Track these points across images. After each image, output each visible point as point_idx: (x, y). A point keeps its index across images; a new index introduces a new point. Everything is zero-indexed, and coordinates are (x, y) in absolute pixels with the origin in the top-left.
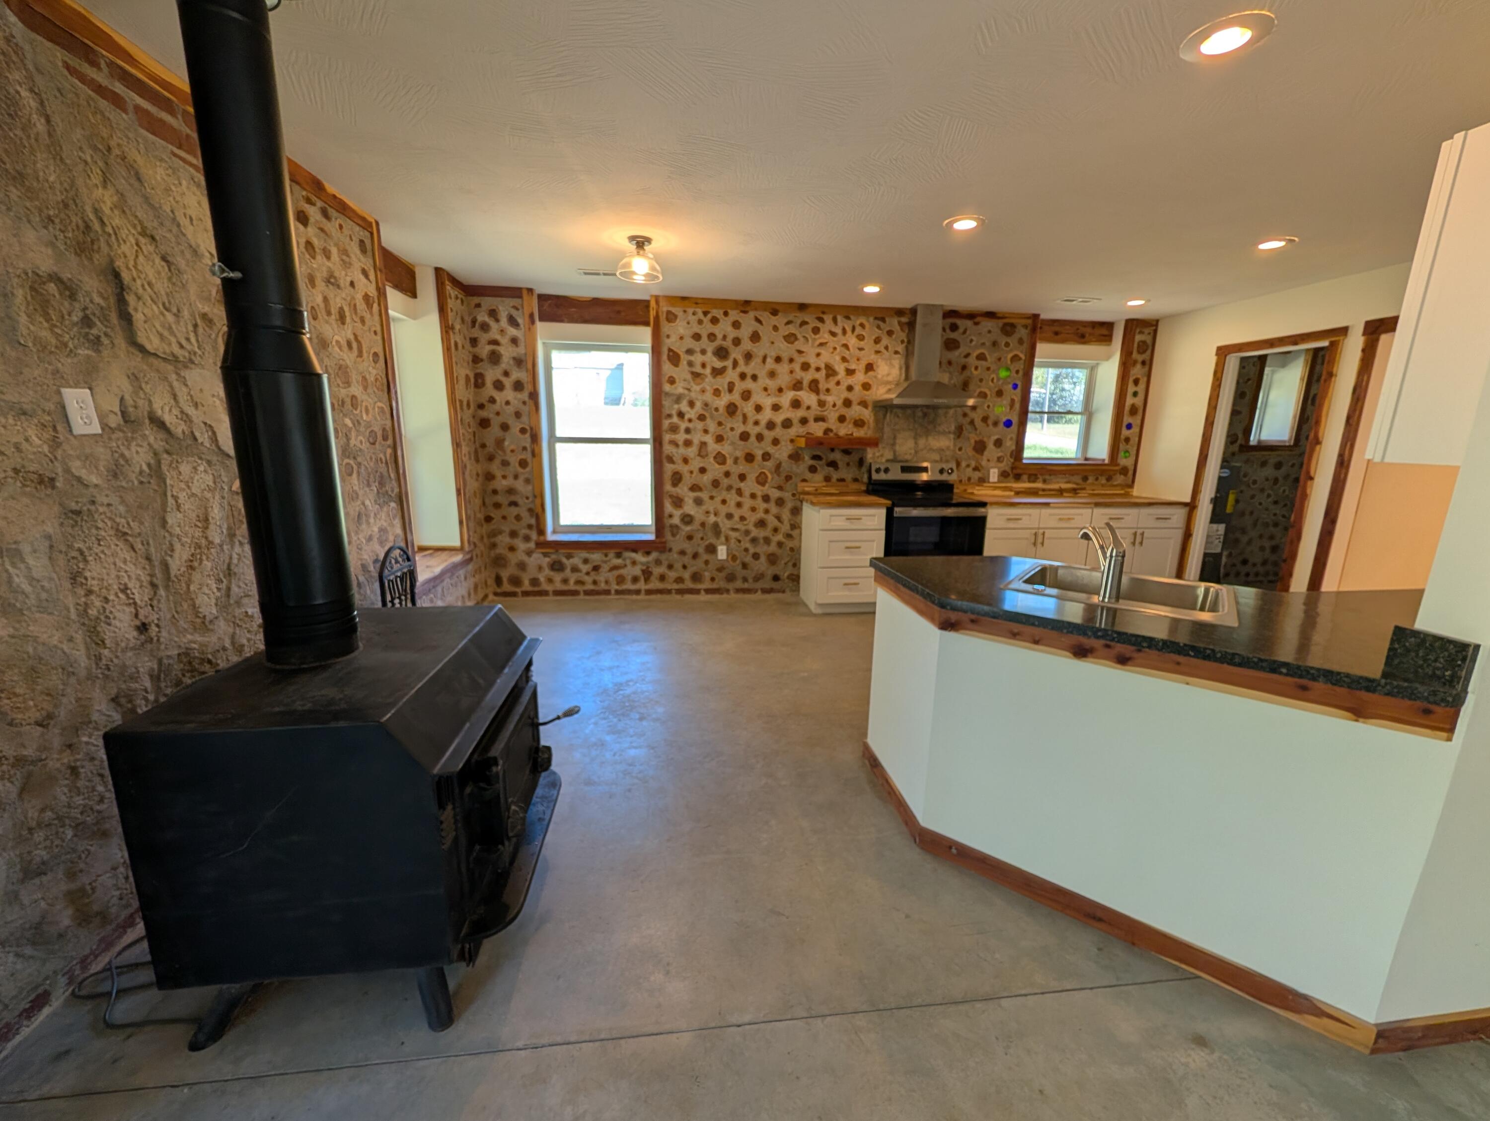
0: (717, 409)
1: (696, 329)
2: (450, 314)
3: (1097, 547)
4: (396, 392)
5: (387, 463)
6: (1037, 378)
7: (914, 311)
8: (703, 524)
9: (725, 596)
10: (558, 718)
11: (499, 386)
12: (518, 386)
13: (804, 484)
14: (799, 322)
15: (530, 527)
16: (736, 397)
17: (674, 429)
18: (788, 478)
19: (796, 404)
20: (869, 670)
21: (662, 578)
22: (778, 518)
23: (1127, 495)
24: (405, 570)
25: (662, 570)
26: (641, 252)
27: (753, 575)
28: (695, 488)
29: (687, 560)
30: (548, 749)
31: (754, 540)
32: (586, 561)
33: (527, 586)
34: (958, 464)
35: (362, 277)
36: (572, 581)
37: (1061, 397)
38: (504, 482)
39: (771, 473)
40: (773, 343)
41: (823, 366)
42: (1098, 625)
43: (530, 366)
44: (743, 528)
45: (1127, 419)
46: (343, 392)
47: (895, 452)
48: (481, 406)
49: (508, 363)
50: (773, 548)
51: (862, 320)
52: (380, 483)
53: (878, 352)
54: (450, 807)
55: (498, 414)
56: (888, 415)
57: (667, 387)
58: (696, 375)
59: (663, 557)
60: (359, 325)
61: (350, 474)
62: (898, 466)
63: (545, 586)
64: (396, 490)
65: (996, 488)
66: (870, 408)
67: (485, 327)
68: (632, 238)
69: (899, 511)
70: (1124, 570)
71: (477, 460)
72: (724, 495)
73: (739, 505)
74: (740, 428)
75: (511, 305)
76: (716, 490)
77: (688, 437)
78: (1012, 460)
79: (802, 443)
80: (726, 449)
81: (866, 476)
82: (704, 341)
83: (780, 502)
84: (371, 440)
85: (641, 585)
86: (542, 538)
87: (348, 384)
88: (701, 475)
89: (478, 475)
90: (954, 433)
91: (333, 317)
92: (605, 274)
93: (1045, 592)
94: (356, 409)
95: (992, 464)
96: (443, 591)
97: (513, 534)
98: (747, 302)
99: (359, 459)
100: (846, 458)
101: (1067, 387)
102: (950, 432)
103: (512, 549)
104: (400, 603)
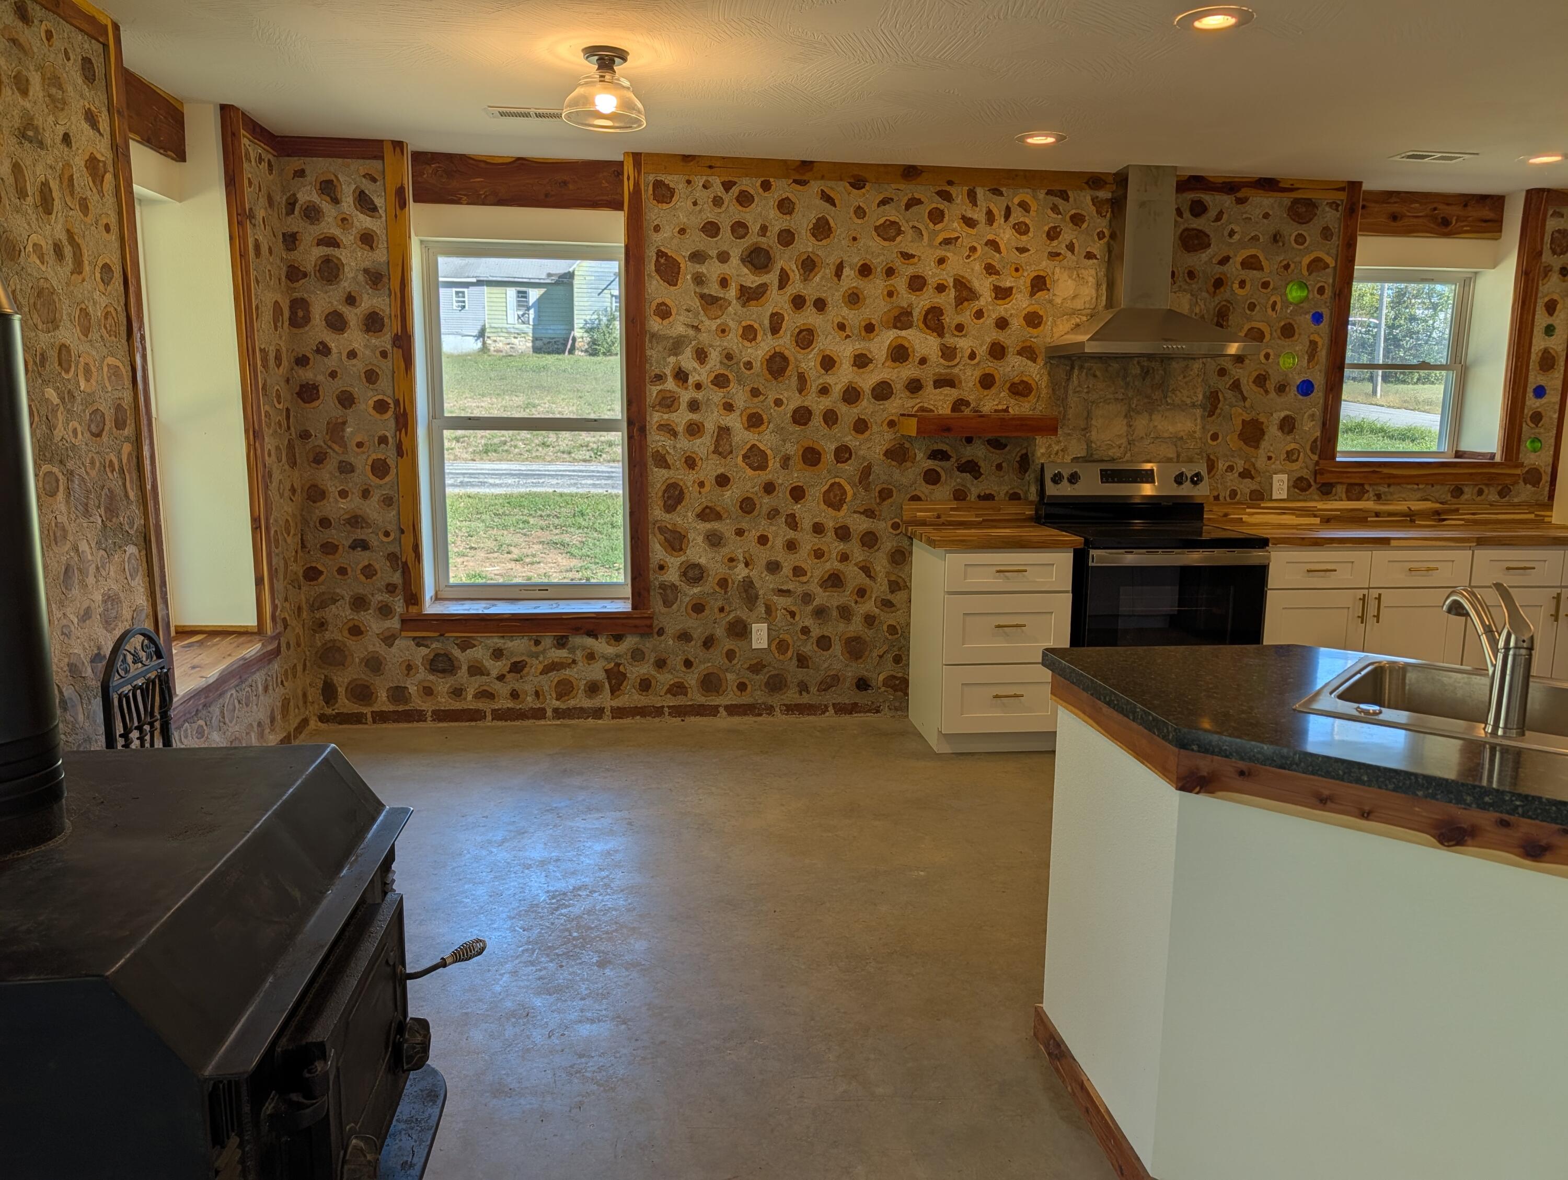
0: (749, 366)
1: (710, 214)
2: (247, 190)
3: (1480, 630)
4: (143, 337)
5: (122, 471)
6: (1361, 296)
7: (1121, 179)
8: (723, 583)
9: (764, 718)
10: (443, 964)
11: (336, 322)
12: (373, 323)
13: (915, 505)
14: (905, 200)
15: (391, 588)
16: (785, 342)
17: (668, 402)
18: (885, 494)
19: (899, 354)
20: (1045, 865)
21: (645, 685)
22: (866, 570)
23: (1540, 522)
24: (152, 675)
25: (645, 669)
26: (608, 77)
27: (819, 679)
28: (708, 513)
29: (693, 649)
30: (423, 1025)
31: (820, 613)
32: (498, 654)
33: (382, 702)
34: (1211, 467)
35: (85, 126)
36: (470, 693)
37: (1410, 333)
38: (343, 504)
39: (853, 485)
40: (855, 239)
41: (951, 282)
42: (1485, 783)
43: (395, 284)
44: (800, 590)
45: (1535, 378)
46: (44, 340)
47: (1089, 443)
48: (302, 361)
49: (355, 278)
50: (856, 627)
51: (1024, 195)
52: (107, 509)
53: (1054, 255)
54: (234, 1140)
55: (333, 375)
56: (1076, 372)
57: (655, 324)
58: (710, 301)
59: (648, 645)
60: (77, 213)
61: (53, 494)
62: (1096, 469)
63: (418, 702)
64: (139, 522)
65: (1284, 511)
66: (1041, 361)
67: (312, 214)
68: (591, 51)
69: (1098, 557)
70: (1534, 672)
71: (293, 463)
72: (764, 526)
73: (791, 546)
74: (793, 401)
75: (362, 173)
76: (748, 517)
77: (694, 417)
78: (1316, 458)
79: (912, 429)
80: (766, 440)
81: (1033, 489)
82: (726, 238)
83: (870, 540)
84: (93, 428)
85: (605, 700)
86: (413, 610)
87: (53, 323)
88: (719, 490)
89: (293, 490)
90: (1203, 407)
91: (30, 200)
92: (538, 115)
93: (1381, 717)
94: (67, 371)
95: (1277, 465)
96: (222, 713)
97: (359, 603)
98: (806, 165)
99: (70, 465)
100: (996, 457)
101: (1419, 313)
102: (1193, 405)
103: (356, 631)
104: (141, 739)
